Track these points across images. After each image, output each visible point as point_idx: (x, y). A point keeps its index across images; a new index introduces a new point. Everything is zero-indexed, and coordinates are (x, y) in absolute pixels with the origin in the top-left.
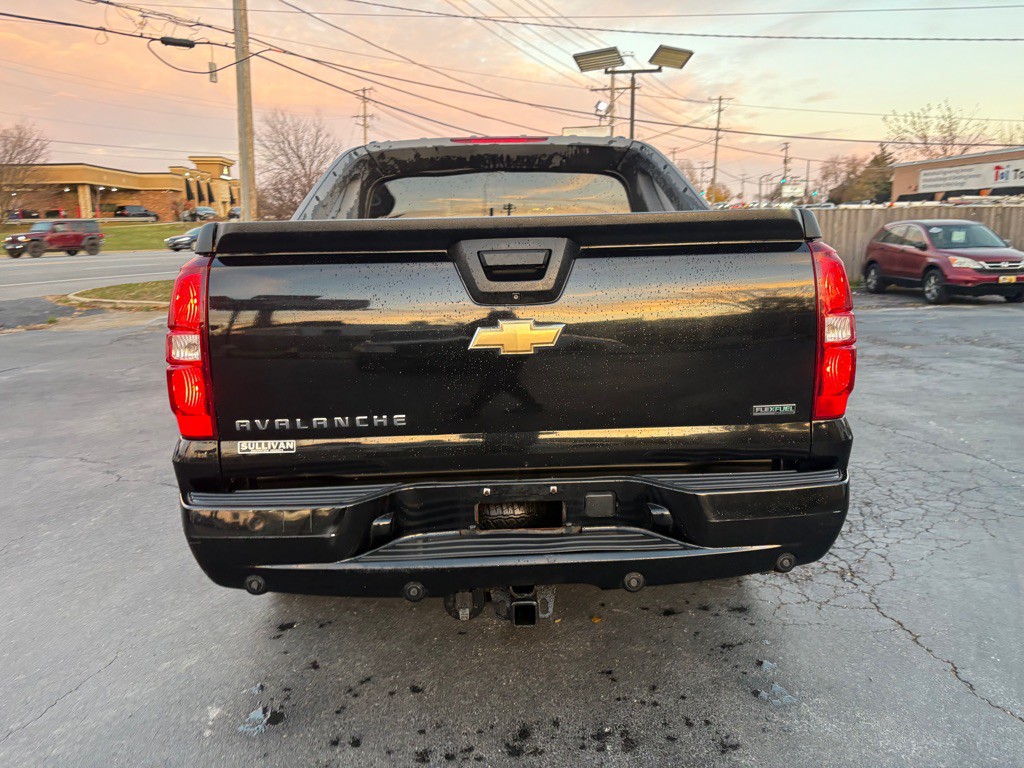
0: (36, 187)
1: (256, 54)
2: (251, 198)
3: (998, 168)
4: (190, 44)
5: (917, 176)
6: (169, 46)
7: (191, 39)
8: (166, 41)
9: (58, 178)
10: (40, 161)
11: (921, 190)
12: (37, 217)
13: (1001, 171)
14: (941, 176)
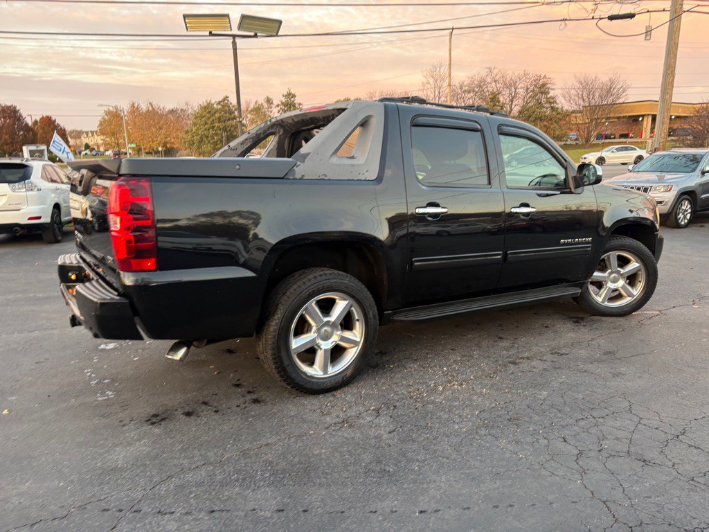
0: (619, 118)
1: (688, 11)
2: (663, 124)
4: (631, 16)
6: (613, 21)
7: (633, 12)
8: (611, 18)
9: (632, 111)
10: (621, 101)
12: (614, 138)
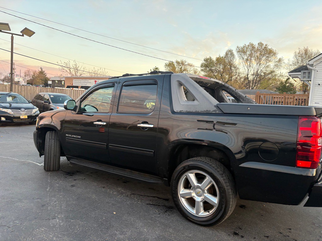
3: (95, 81)
5: (73, 80)
11: (74, 85)
13: (96, 82)
14: (80, 82)
